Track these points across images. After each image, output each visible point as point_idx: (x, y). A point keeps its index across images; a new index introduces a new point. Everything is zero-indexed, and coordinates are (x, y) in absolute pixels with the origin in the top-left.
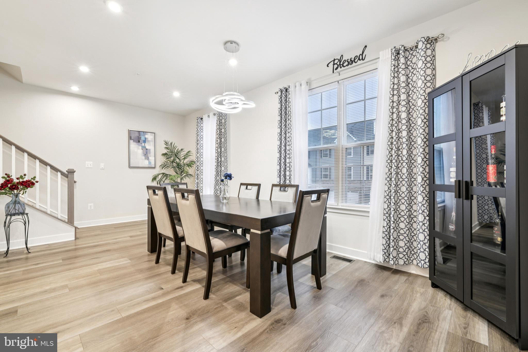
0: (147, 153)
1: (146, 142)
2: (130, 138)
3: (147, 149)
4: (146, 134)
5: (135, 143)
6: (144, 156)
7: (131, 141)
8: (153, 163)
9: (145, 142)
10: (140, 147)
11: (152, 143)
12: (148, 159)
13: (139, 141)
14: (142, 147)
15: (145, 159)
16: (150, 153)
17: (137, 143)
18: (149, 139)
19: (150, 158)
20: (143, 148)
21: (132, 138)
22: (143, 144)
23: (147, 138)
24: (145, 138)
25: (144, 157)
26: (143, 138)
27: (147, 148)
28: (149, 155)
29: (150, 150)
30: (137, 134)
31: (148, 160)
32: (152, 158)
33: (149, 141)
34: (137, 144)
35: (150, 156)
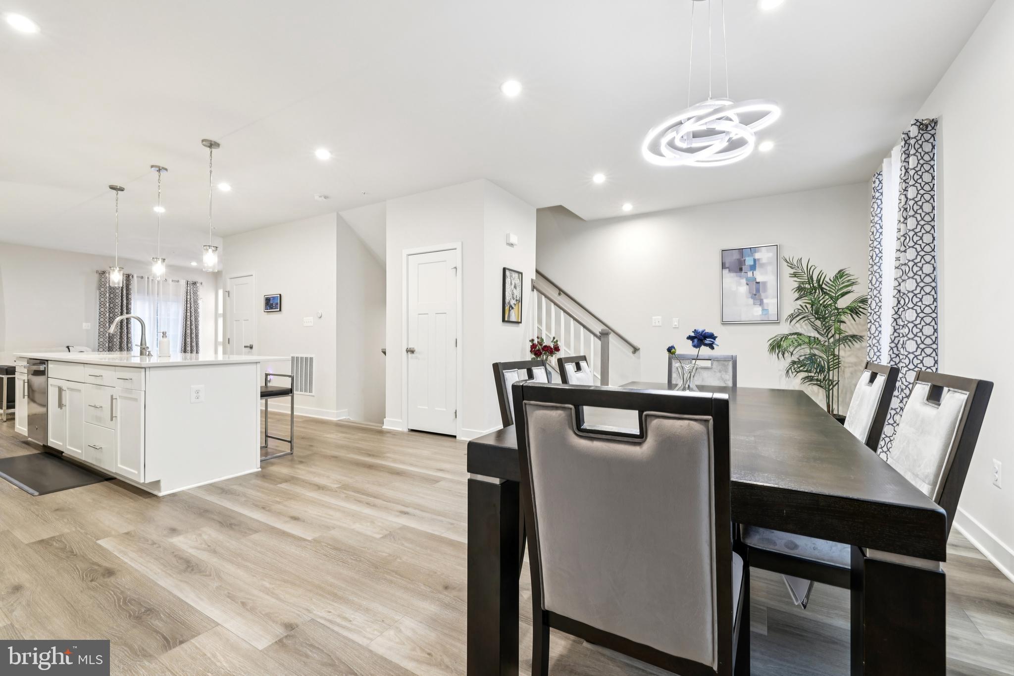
0: (758, 290)
1: (757, 268)
2: (723, 266)
3: (759, 283)
4: (755, 252)
5: (733, 274)
6: (752, 298)
7: (726, 271)
8: (773, 310)
9: (753, 268)
10: (744, 281)
11: (771, 269)
12: (761, 303)
13: (741, 269)
14: (746, 280)
15: (754, 304)
16: (765, 290)
17: (736, 272)
18: (764, 261)
19: (765, 301)
20: (748, 283)
21: (727, 265)
22: (750, 274)
23: (759, 260)
24: (755, 260)
25: (751, 301)
26: (749, 261)
27: (758, 281)
28: (763, 295)
29: (765, 283)
30: (736, 256)
31: (760, 305)
32: (770, 302)
33: (762, 265)
34: (737, 276)
35: (767, 297)
